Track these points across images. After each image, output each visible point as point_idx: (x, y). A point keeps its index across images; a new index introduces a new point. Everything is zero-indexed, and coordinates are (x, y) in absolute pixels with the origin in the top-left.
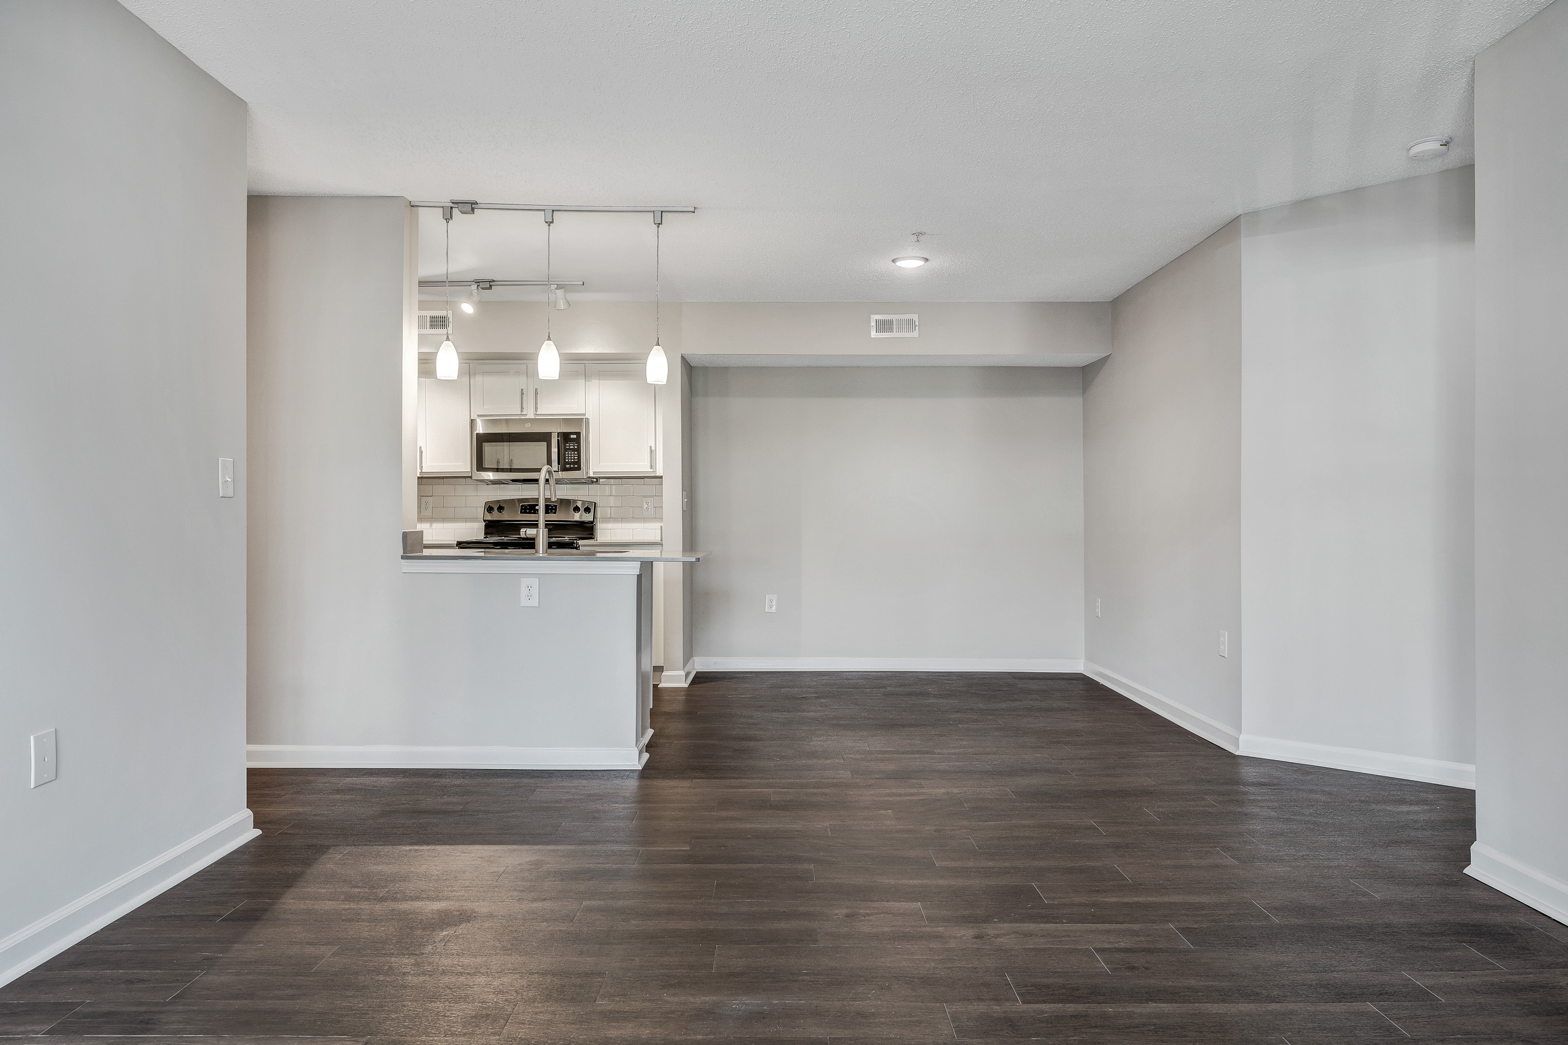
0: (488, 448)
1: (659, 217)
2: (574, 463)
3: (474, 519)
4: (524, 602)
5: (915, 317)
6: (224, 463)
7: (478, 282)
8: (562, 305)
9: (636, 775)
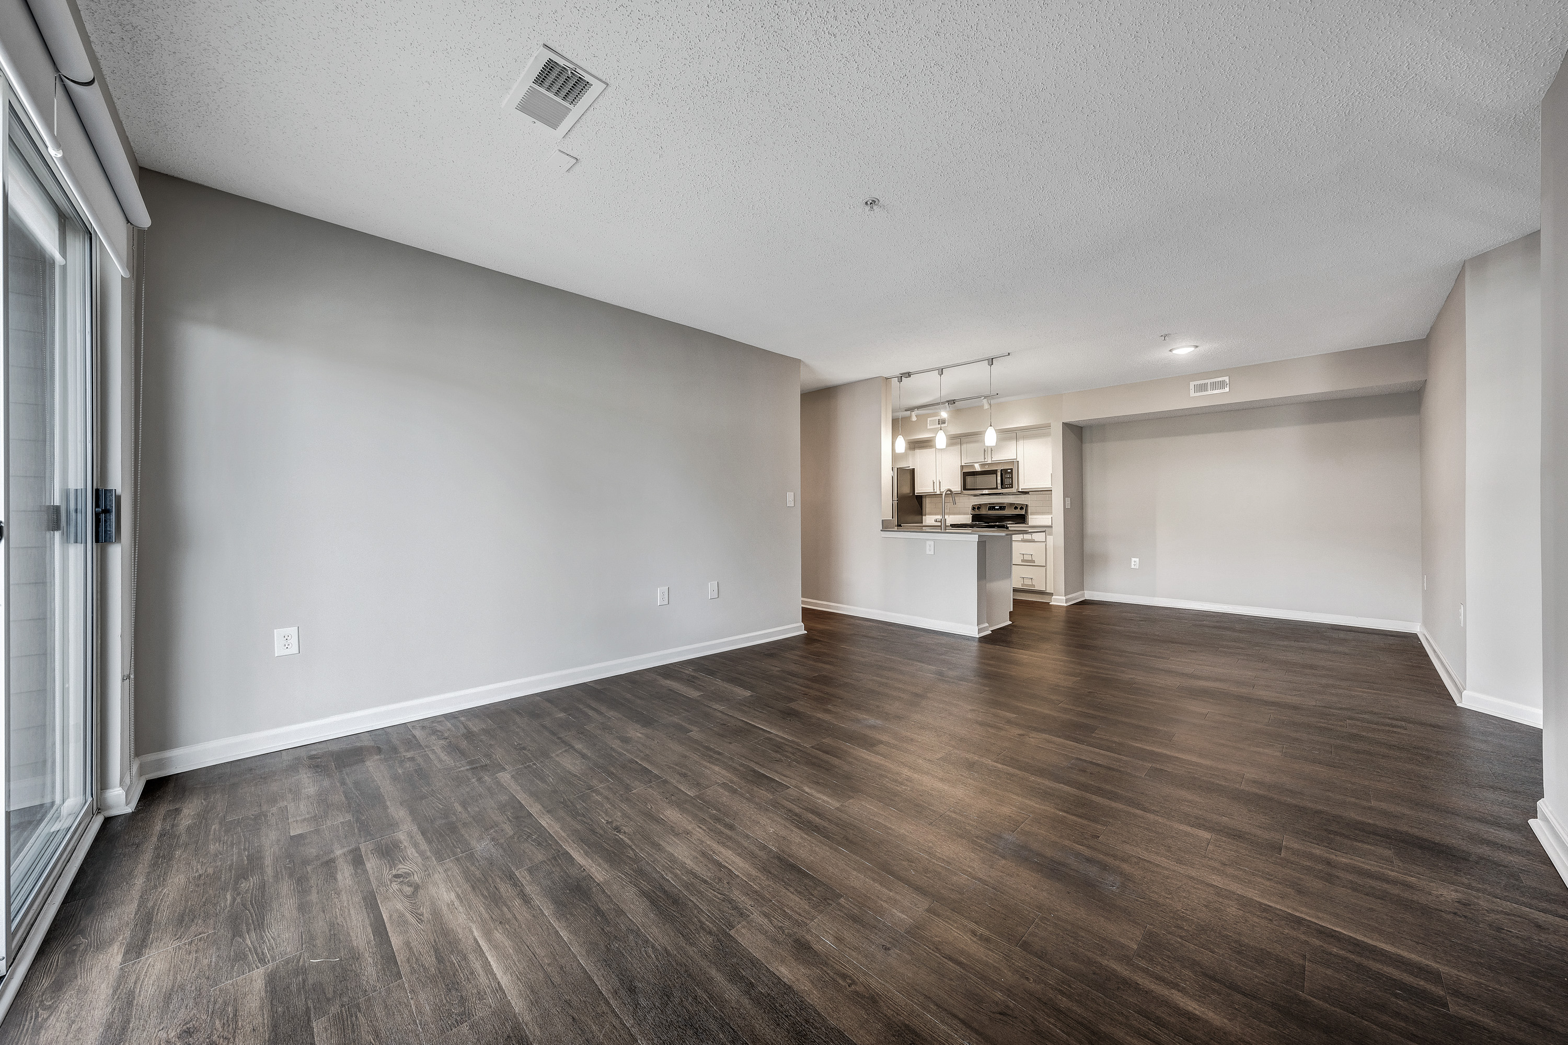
0: (969, 479)
1: (991, 361)
2: (1010, 485)
3: (967, 514)
4: (928, 552)
5: (1226, 379)
6: (790, 496)
7: (948, 401)
8: (986, 406)
9: (977, 640)
